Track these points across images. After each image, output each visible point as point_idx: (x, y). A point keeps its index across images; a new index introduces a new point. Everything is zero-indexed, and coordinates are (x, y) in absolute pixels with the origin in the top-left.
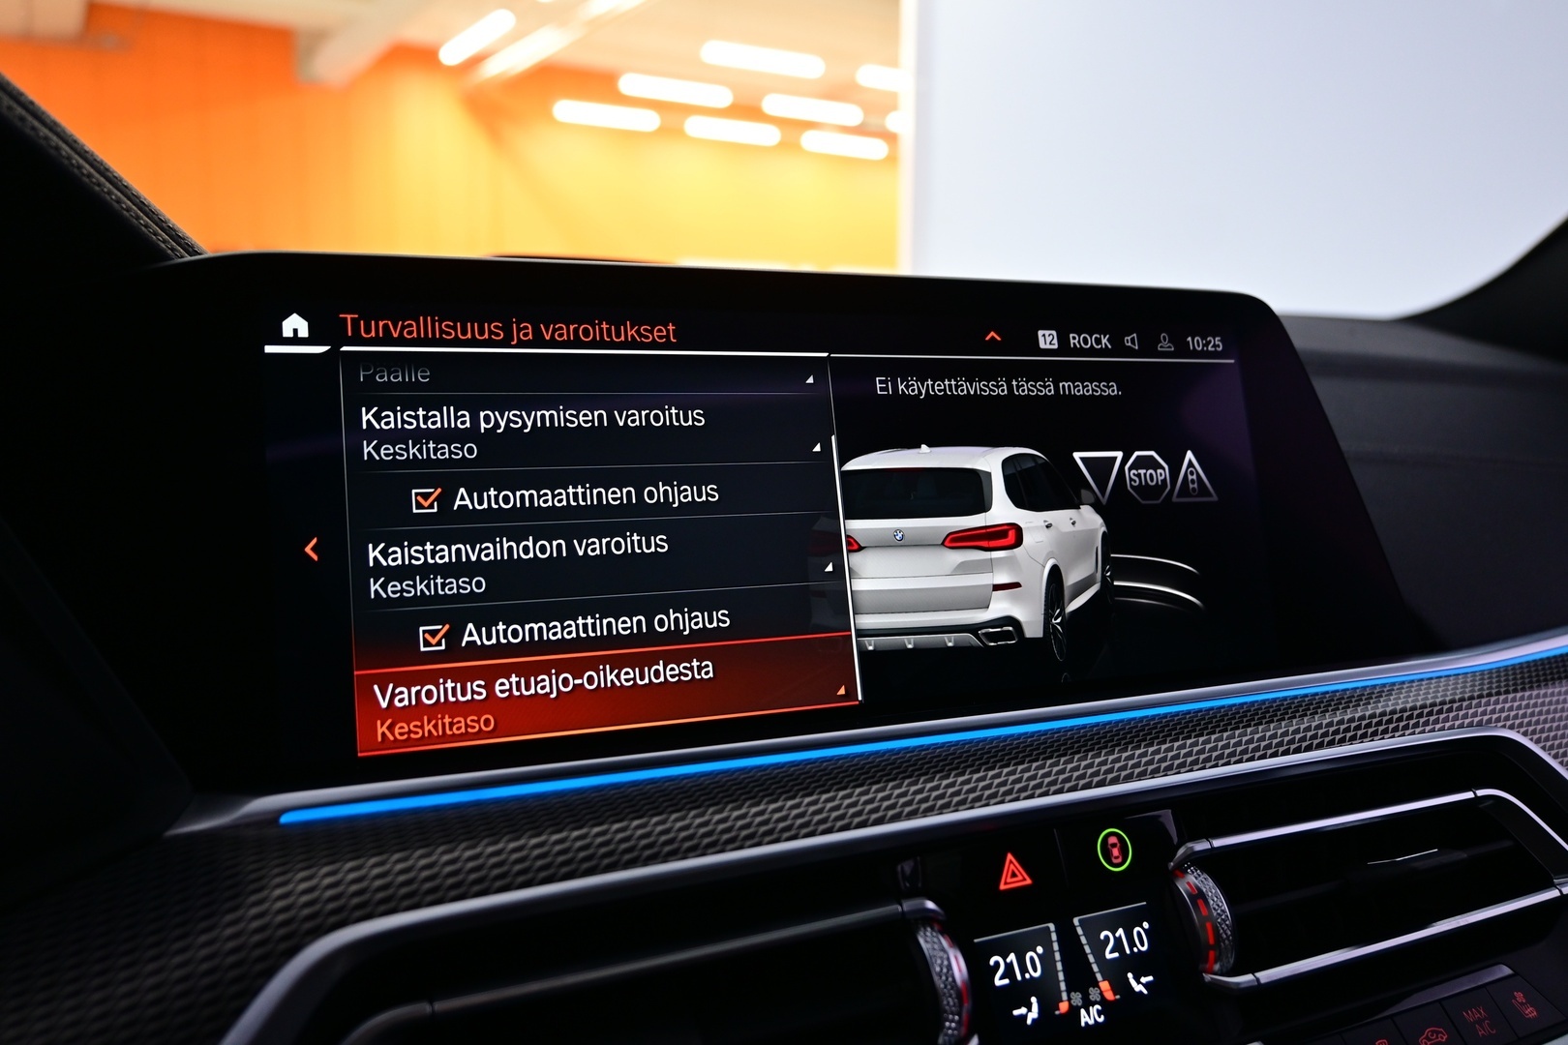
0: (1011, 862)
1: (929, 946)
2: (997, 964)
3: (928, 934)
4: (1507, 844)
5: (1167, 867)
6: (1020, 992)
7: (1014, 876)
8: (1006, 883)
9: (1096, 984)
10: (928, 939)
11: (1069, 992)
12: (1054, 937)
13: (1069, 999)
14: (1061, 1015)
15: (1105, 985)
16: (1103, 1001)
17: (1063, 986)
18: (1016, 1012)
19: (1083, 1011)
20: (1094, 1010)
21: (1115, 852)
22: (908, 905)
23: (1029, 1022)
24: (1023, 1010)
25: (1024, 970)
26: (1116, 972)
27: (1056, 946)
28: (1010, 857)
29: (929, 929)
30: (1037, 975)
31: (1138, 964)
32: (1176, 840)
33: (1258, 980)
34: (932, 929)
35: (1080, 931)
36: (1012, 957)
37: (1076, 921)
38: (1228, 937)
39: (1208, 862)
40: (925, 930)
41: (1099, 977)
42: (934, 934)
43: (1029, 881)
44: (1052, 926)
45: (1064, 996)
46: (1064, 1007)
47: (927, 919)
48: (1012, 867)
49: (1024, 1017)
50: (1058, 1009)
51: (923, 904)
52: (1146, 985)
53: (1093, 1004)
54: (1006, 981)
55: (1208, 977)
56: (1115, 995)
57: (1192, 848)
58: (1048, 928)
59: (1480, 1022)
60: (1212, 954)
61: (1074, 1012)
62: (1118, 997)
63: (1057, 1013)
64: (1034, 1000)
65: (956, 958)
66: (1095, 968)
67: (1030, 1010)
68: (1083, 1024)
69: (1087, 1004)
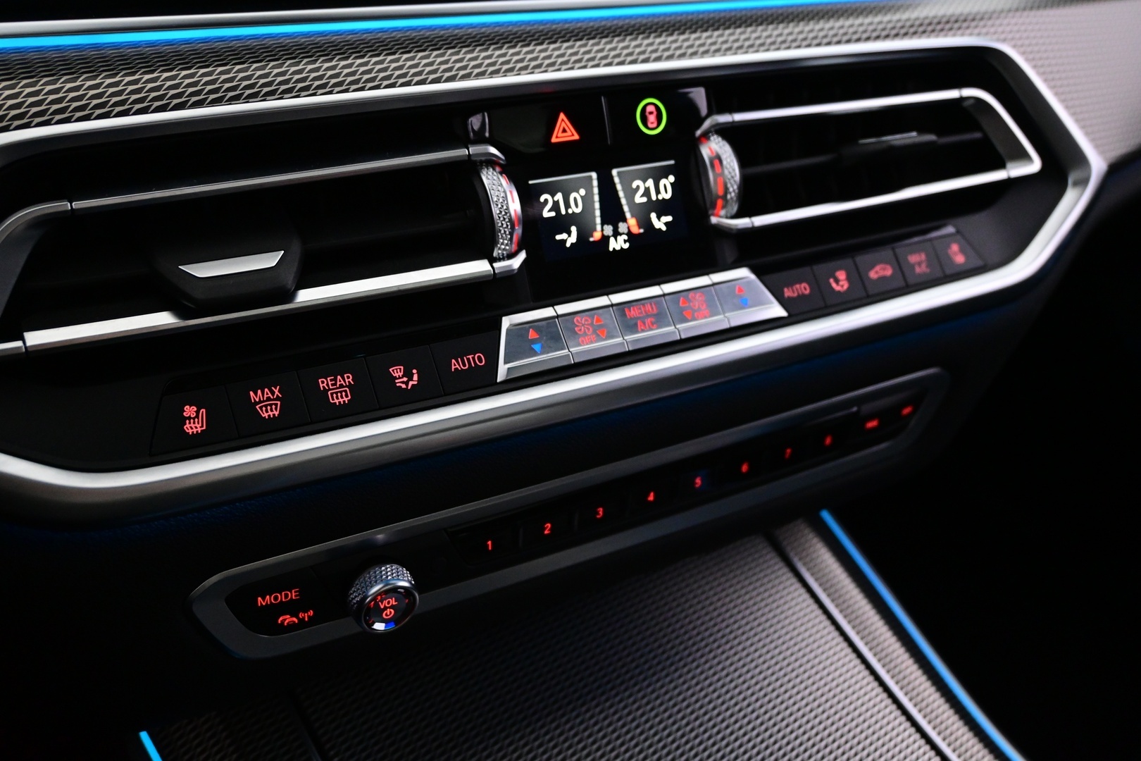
0: (563, 120)
1: (490, 181)
2: (546, 201)
3: (490, 173)
4: (978, 135)
5: (694, 134)
6: (562, 223)
7: (565, 131)
8: (557, 137)
9: (625, 220)
10: (489, 177)
11: (603, 224)
12: (595, 183)
13: (602, 230)
14: (594, 242)
15: (632, 222)
16: (629, 234)
17: (598, 220)
18: (558, 237)
19: (612, 239)
20: (621, 239)
21: (652, 118)
22: (474, 150)
23: (568, 245)
24: (564, 236)
25: (567, 206)
26: (643, 213)
27: (596, 190)
28: (562, 116)
29: (491, 170)
30: (578, 210)
31: (662, 207)
32: (704, 111)
33: (752, 223)
34: (494, 169)
35: (617, 180)
36: (559, 197)
37: (615, 172)
38: (734, 191)
39: (727, 132)
40: (488, 169)
41: (628, 215)
42: (495, 173)
43: (576, 137)
44: (594, 175)
45: (599, 227)
46: (597, 236)
47: (491, 162)
48: (563, 124)
49: (564, 241)
50: (592, 236)
51: (487, 149)
52: (666, 224)
53: (621, 234)
54: (553, 214)
55: (714, 220)
56: (640, 228)
57: (717, 120)
58: (591, 177)
59: (919, 264)
60: (720, 202)
61: (605, 239)
62: (642, 231)
63: (591, 239)
64: (574, 229)
65: (511, 192)
66: (626, 208)
67: (569, 236)
68: (611, 249)
69: (616, 234)
